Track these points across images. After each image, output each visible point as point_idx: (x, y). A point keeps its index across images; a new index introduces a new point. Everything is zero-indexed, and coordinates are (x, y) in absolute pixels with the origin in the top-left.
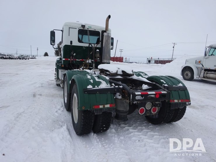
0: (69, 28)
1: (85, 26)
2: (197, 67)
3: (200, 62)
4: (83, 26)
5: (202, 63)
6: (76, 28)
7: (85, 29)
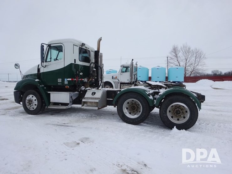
0: (74, 45)
1: (85, 44)
2: (113, 82)
3: (116, 77)
4: (83, 44)
5: (118, 78)
6: (77, 46)
7: (83, 47)
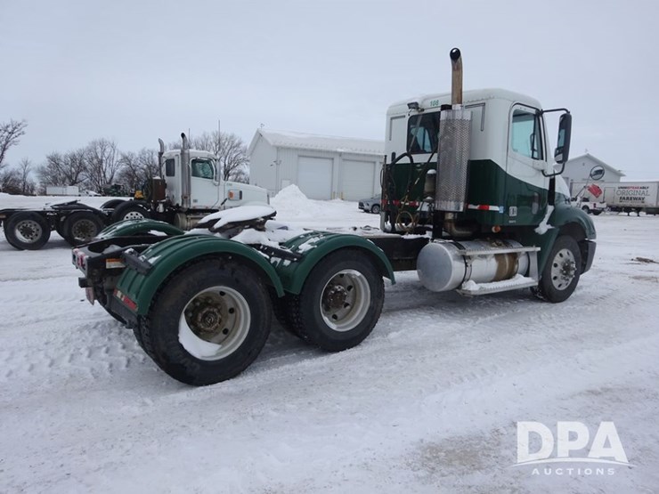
0: (392, 119)
1: (416, 104)
4: (414, 106)
6: (404, 117)
7: (422, 113)
